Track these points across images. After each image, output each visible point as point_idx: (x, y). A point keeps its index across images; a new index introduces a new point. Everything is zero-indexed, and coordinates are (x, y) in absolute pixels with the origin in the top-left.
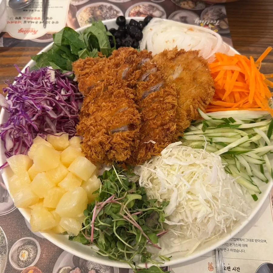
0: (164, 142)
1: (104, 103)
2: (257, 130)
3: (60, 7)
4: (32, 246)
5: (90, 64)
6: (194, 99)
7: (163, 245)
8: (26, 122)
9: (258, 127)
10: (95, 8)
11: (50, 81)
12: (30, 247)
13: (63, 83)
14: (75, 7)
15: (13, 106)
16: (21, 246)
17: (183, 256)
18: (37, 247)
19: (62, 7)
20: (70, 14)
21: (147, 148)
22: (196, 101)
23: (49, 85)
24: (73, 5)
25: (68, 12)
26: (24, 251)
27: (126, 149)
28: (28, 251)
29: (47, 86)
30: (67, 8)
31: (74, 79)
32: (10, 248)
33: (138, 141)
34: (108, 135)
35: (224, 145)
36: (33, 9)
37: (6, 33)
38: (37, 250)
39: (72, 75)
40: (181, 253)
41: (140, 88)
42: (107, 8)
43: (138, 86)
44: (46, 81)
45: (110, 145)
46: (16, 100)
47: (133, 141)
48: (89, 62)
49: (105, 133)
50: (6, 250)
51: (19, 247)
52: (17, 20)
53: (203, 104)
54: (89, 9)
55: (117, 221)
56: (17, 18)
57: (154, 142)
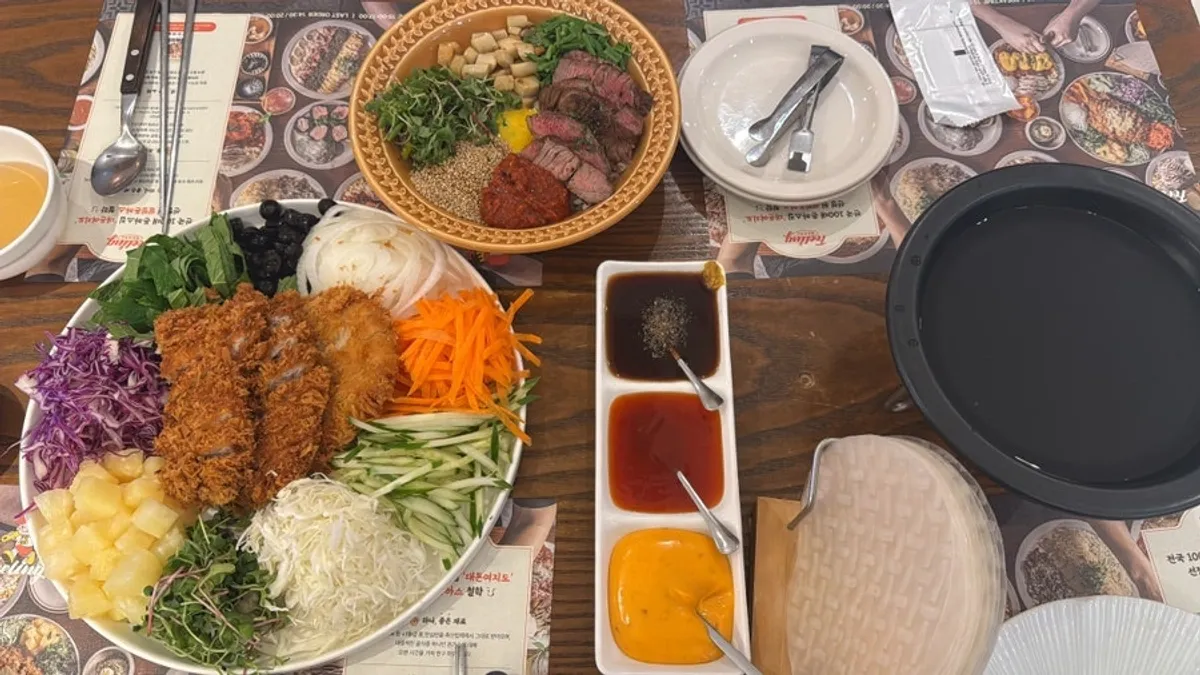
0: (292, 473)
1: (197, 403)
2: (464, 449)
3: (197, 181)
4: (120, 661)
5: (183, 325)
6: (358, 395)
7: (283, 640)
8: (66, 436)
9: (466, 443)
10: (270, 183)
11: (109, 361)
12: (116, 662)
13: (134, 361)
14: (230, 182)
15: (46, 405)
16: (103, 662)
17: (305, 659)
18: (128, 662)
19: (201, 182)
20: (217, 198)
21: (266, 482)
22: (361, 397)
23: (106, 368)
24: (223, 176)
25: (214, 195)
26: (106, 670)
27: (226, 485)
28: (114, 669)
29: (103, 373)
30: (210, 184)
31: (155, 350)
32: (82, 668)
33: (250, 471)
34: (197, 461)
35: (390, 478)
36: (143, 186)
37: (83, 248)
38: (129, 668)
39: (150, 346)
40: (304, 655)
41: (264, 374)
42: (296, 184)
43: (260, 369)
44: (102, 358)
45: (198, 479)
46: (49, 396)
47: (242, 471)
48: (182, 321)
49: (191, 459)
50: (77, 669)
51: (98, 664)
52: (107, 215)
53: (371, 403)
54: (258, 186)
55: (189, 606)
56: (105, 210)
57: (275, 474)
